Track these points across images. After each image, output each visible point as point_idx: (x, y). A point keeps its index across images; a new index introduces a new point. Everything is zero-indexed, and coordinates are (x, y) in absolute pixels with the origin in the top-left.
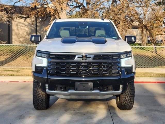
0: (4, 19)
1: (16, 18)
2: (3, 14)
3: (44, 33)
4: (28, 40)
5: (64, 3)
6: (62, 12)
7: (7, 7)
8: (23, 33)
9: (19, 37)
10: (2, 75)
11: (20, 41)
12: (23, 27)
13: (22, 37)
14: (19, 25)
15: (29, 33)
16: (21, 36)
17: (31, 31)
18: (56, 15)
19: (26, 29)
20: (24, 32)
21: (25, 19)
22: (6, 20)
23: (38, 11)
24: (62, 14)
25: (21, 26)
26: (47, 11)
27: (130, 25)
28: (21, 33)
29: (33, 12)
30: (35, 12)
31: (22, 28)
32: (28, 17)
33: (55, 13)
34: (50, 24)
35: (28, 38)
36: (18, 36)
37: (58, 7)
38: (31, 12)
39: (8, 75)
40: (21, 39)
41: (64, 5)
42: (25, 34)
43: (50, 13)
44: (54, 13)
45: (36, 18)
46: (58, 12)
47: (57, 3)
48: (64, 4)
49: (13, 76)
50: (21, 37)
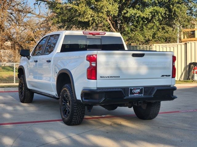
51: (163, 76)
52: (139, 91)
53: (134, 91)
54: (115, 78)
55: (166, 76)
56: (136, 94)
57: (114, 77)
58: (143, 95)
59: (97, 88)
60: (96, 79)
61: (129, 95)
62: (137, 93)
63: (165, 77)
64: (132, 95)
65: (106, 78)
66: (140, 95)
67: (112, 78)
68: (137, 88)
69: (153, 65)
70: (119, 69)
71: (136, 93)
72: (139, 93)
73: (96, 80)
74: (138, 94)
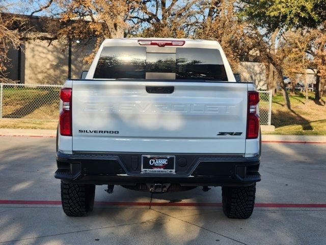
0: (16, 42)
1: (34, 39)
2: (14, 34)
3: (82, 66)
4: (53, 79)
5: (119, 14)
6: (115, 31)
7: (18, 19)
8: (44, 64)
9: (36, 72)
10: (19, 127)
11: (38, 79)
12: (44, 53)
13: (42, 72)
14: (37, 51)
15: (56, 65)
16: (39, 70)
17: (60, 62)
18: (105, 34)
19: (50, 57)
20: (46, 63)
21: (51, 42)
22: (19, 44)
23: (74, 28)
24: (115, 34)
25: (40, 52)
26: (89, 28)
27: (236, 56)
28: (40, 64)
29: (65, 29)
30: (68, 30)
31: (42, 55)
32: (56, 38)
33: (104, 31)
34: (93, 52)
35: (52, 75)
36: (35, 69)
37: (109, 21)
38: (61, 28)
39: (28, 128)
40: (40, 77)
41: (120, 19)
42: (48, 66)
43: (95, 31)
44: (102, 31)
45: (70, 40)
46: (109, 31)
47: (107, 15)
48: (119, 17)
49: (35, 128)
50: (39, 73)
51: (222, 134)
52: (164, 162)
53: (152, 162)
54: (109, 134)
55: (231, 134)
56: (158, 169)
57: (108, 132)
58: (174, 171)
59: (73, 151)
60: (71, 135)
61: (143, 170)
62: (160, 167)
63: (228, 136)
64: (149, 171)
65: (90, 134)
66: (168, 171)
67: (103, 134)
68: (161, 156)
69: (195, 110)
70: (114, 116)
71: (157, 167)
72: (165, 167)
73: (71, 137)
74: (162, 169)
